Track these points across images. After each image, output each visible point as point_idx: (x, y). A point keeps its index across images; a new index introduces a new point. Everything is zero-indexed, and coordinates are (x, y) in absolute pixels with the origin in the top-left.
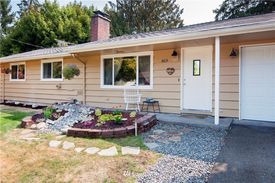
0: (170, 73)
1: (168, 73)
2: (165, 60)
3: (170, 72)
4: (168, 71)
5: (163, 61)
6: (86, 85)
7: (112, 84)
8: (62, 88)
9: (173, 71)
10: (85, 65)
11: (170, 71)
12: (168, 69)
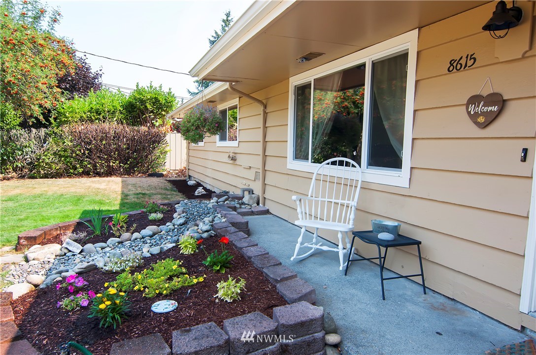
0: (481, 119)
1: (474, 117)
2: (463, 62)
3: (483, 114)
4: (471, 108)
5: (455, 66)
6: (267, 157)
7: (308, 159)
8: (238, 162)
9: (495, 109)
10: (265, 107)
11: (481, 108)
12: (474, 100)
